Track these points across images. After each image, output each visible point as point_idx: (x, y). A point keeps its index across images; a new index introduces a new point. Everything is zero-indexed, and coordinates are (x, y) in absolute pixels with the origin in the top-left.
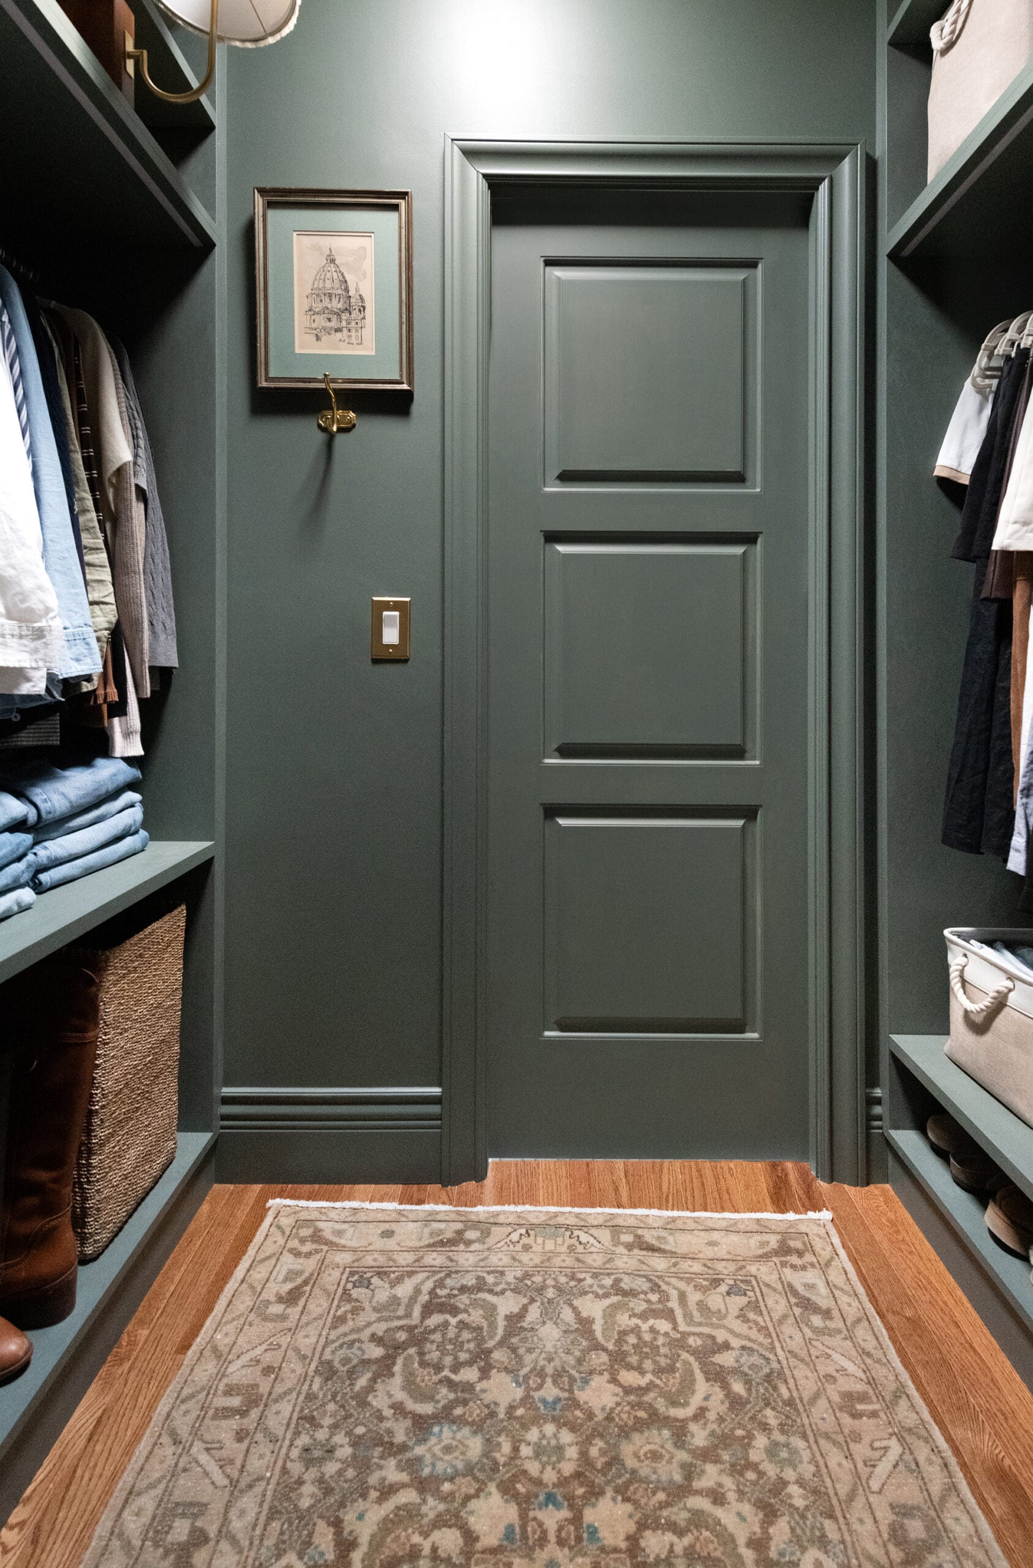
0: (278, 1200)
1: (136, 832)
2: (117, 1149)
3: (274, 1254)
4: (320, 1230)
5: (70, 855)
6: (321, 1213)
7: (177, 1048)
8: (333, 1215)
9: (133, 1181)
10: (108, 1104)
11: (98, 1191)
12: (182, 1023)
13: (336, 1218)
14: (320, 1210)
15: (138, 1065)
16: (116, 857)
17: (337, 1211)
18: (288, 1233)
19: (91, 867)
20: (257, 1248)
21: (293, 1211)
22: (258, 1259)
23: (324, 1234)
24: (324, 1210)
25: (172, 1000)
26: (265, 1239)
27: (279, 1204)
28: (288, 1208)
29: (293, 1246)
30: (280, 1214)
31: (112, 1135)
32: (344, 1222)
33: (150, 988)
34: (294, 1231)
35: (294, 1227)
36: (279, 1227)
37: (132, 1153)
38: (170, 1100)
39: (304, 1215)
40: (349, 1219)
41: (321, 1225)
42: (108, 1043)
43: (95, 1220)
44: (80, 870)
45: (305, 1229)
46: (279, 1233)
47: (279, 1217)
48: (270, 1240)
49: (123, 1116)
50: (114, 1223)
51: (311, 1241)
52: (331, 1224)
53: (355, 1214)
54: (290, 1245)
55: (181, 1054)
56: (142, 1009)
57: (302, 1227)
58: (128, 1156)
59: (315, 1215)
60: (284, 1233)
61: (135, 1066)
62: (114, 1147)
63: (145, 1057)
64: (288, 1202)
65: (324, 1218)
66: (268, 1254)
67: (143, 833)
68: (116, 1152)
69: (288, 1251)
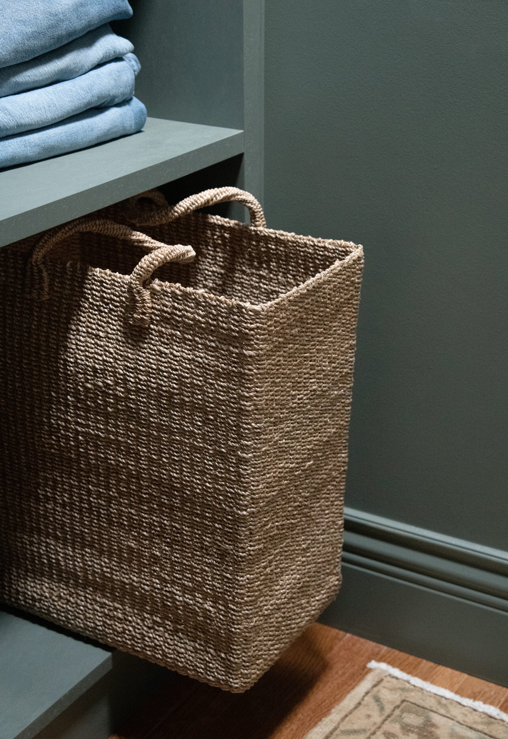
0: (383, 666)
1: (125, 102)
2: (268, 570)
3: (364, 731)
4: (433, 725)
5: (19, 126)
6: (440, 703)
7: (344, 455)
8: (455, 712)
9: (287, 614)
10: (259, 512)
11: (247, 617)
12: (353, 423)
13: (460, 718)
14: (439, 698)
15: (296, 469)
16: (92, 136)
17: (463, 710)
18: (387, 711)
19: (52, 148)
20: (343, 714)
21: (400, 686)
22: (342, 728)
23: (438, 732)
24: (444, 701)
25: (340, 389)
26: (356, 708)
27: (383, 671)
28: (394, 680)
29: (392, 730)
30: (382, 684)
31: (262, 552)
32: (471, 728)
33: (312, 367)
34: (397, 712)
35: (398, 707)
36: (377, 699)
37: (287, 580)
38: (333, 522)
39: (414, 697)
40: (480, 727)
41: (436, 718)
42: (258, 434)
43: (243, 650)
44: (37, 150)
45: (412, 716)
46: (376, 708)
47: (380, 687)
48: (362, 711)
49: (276, 532)
50: (265, 660)
51: (419, 734)
52: (451, 723)
53: (489, 724)
54: (388, 727)
55: (349, 464)
56: (302, 395)
57: (409, 712)
58: (281, 583)
59: (430, 703)
60: (382, 709)
61: (292, 470)
62: (265, 568)
63: (304, 460)
64: (396, 672)
65: (442, 711)
66: (356, 727)
67: (137, 104)
68: (267, 575)
69: (384, 734)
